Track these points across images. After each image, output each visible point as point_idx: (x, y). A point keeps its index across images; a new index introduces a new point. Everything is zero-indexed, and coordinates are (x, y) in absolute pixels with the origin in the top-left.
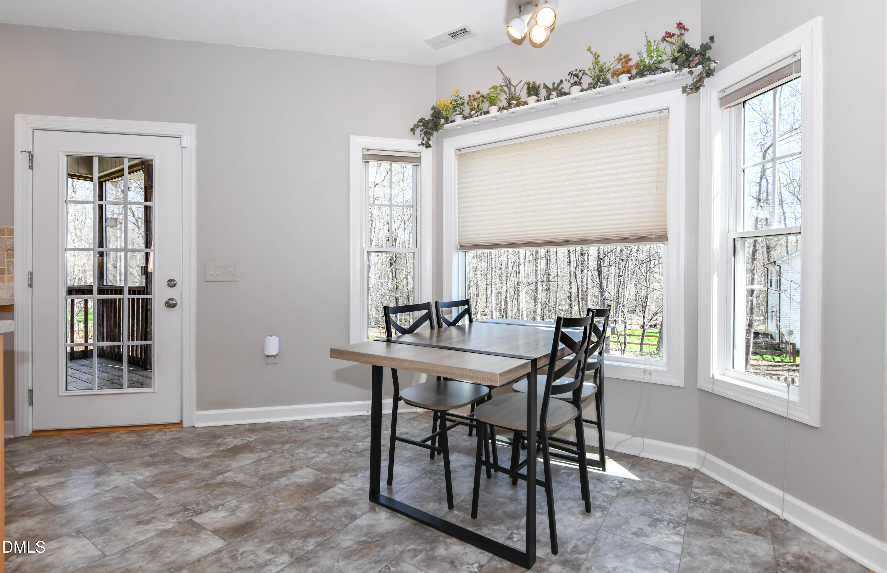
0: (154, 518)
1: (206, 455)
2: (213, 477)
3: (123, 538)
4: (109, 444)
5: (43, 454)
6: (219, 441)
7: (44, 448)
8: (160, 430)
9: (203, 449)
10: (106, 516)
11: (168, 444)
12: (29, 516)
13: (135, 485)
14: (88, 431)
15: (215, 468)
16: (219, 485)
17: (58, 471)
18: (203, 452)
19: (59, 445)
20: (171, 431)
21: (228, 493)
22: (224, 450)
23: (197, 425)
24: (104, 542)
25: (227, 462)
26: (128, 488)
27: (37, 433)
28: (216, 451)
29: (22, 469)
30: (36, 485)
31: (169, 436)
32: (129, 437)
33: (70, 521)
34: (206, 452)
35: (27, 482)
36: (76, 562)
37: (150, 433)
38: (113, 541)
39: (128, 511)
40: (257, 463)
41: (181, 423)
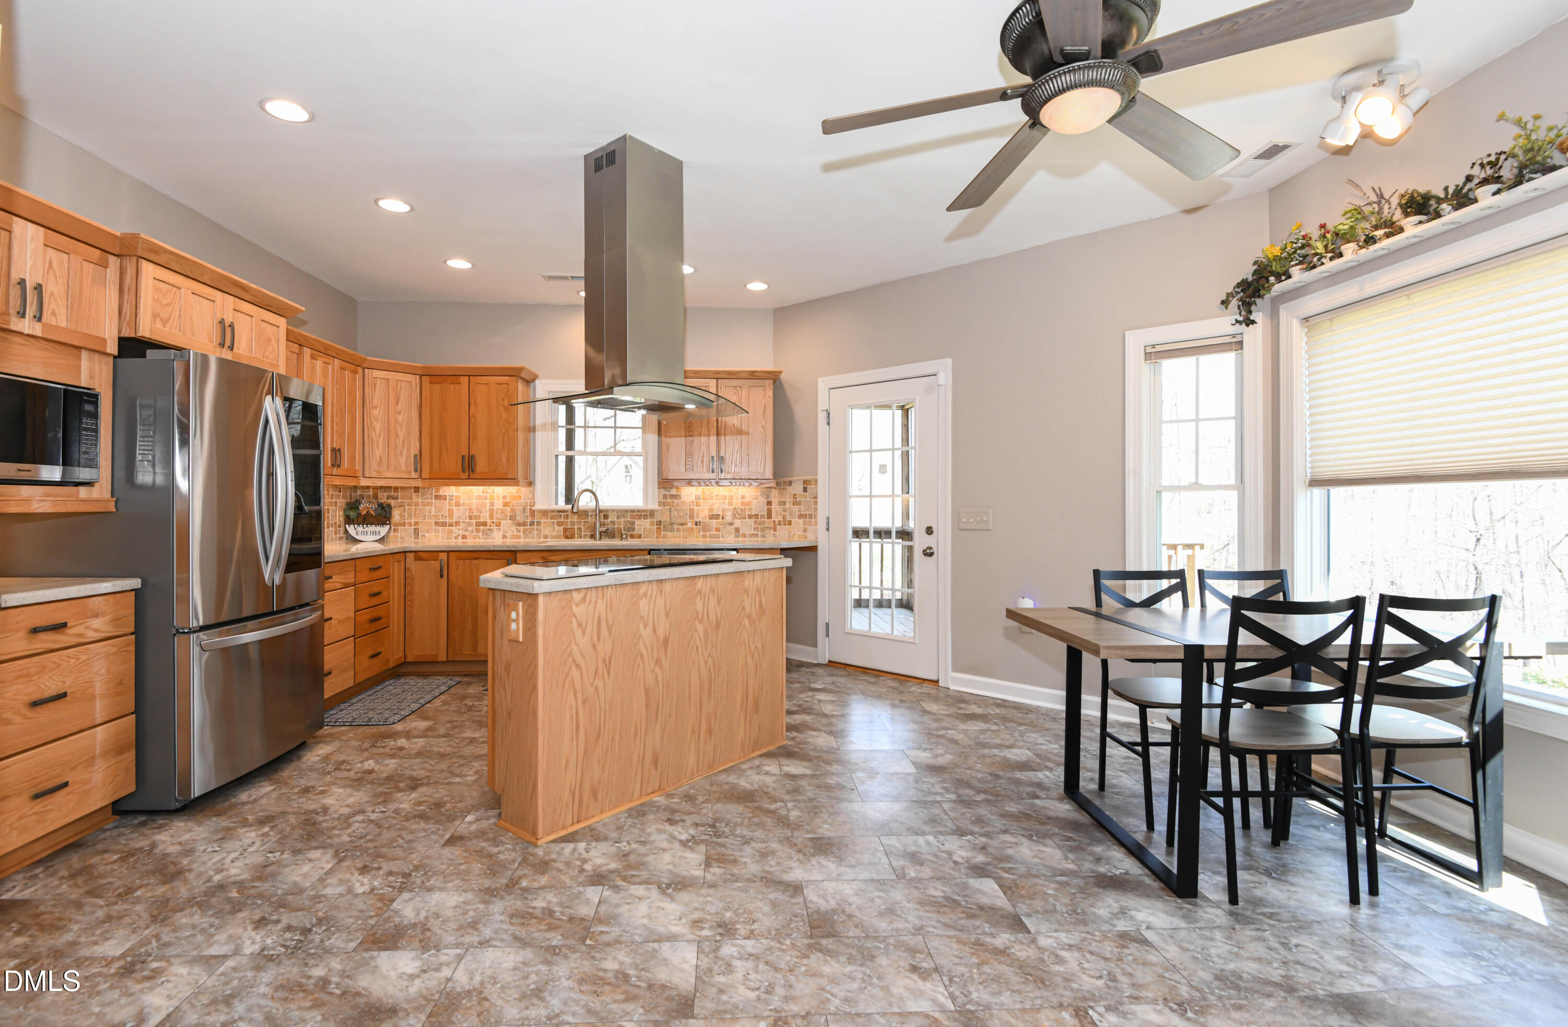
1: (943, 712)
2: (938, 729)
4: (875, 684)
5: (829, 679)
6: (962, 705)
7: (832, 675)
8: (919, 684)
9: (945, 707)
11: (919, 696)
12: (808, 714)
14: (865, 670)
15: (945, 724)
16: (938, 736)
17: (835, 692)
18: (943, 709)
19: (842, 676)
20: (925, 686)
21: (941, 744)
22: (961, 713)
23: (952, 687)
25: (957, 722)
27: (831, 663)
28: (955, 712)
29: (814, 686)
30: (818, 697)
31: (924, 690)
33: (830, 724)
34: (945, 711)
35: (814, 694)
40: (983, 731)
41: (937, 681)
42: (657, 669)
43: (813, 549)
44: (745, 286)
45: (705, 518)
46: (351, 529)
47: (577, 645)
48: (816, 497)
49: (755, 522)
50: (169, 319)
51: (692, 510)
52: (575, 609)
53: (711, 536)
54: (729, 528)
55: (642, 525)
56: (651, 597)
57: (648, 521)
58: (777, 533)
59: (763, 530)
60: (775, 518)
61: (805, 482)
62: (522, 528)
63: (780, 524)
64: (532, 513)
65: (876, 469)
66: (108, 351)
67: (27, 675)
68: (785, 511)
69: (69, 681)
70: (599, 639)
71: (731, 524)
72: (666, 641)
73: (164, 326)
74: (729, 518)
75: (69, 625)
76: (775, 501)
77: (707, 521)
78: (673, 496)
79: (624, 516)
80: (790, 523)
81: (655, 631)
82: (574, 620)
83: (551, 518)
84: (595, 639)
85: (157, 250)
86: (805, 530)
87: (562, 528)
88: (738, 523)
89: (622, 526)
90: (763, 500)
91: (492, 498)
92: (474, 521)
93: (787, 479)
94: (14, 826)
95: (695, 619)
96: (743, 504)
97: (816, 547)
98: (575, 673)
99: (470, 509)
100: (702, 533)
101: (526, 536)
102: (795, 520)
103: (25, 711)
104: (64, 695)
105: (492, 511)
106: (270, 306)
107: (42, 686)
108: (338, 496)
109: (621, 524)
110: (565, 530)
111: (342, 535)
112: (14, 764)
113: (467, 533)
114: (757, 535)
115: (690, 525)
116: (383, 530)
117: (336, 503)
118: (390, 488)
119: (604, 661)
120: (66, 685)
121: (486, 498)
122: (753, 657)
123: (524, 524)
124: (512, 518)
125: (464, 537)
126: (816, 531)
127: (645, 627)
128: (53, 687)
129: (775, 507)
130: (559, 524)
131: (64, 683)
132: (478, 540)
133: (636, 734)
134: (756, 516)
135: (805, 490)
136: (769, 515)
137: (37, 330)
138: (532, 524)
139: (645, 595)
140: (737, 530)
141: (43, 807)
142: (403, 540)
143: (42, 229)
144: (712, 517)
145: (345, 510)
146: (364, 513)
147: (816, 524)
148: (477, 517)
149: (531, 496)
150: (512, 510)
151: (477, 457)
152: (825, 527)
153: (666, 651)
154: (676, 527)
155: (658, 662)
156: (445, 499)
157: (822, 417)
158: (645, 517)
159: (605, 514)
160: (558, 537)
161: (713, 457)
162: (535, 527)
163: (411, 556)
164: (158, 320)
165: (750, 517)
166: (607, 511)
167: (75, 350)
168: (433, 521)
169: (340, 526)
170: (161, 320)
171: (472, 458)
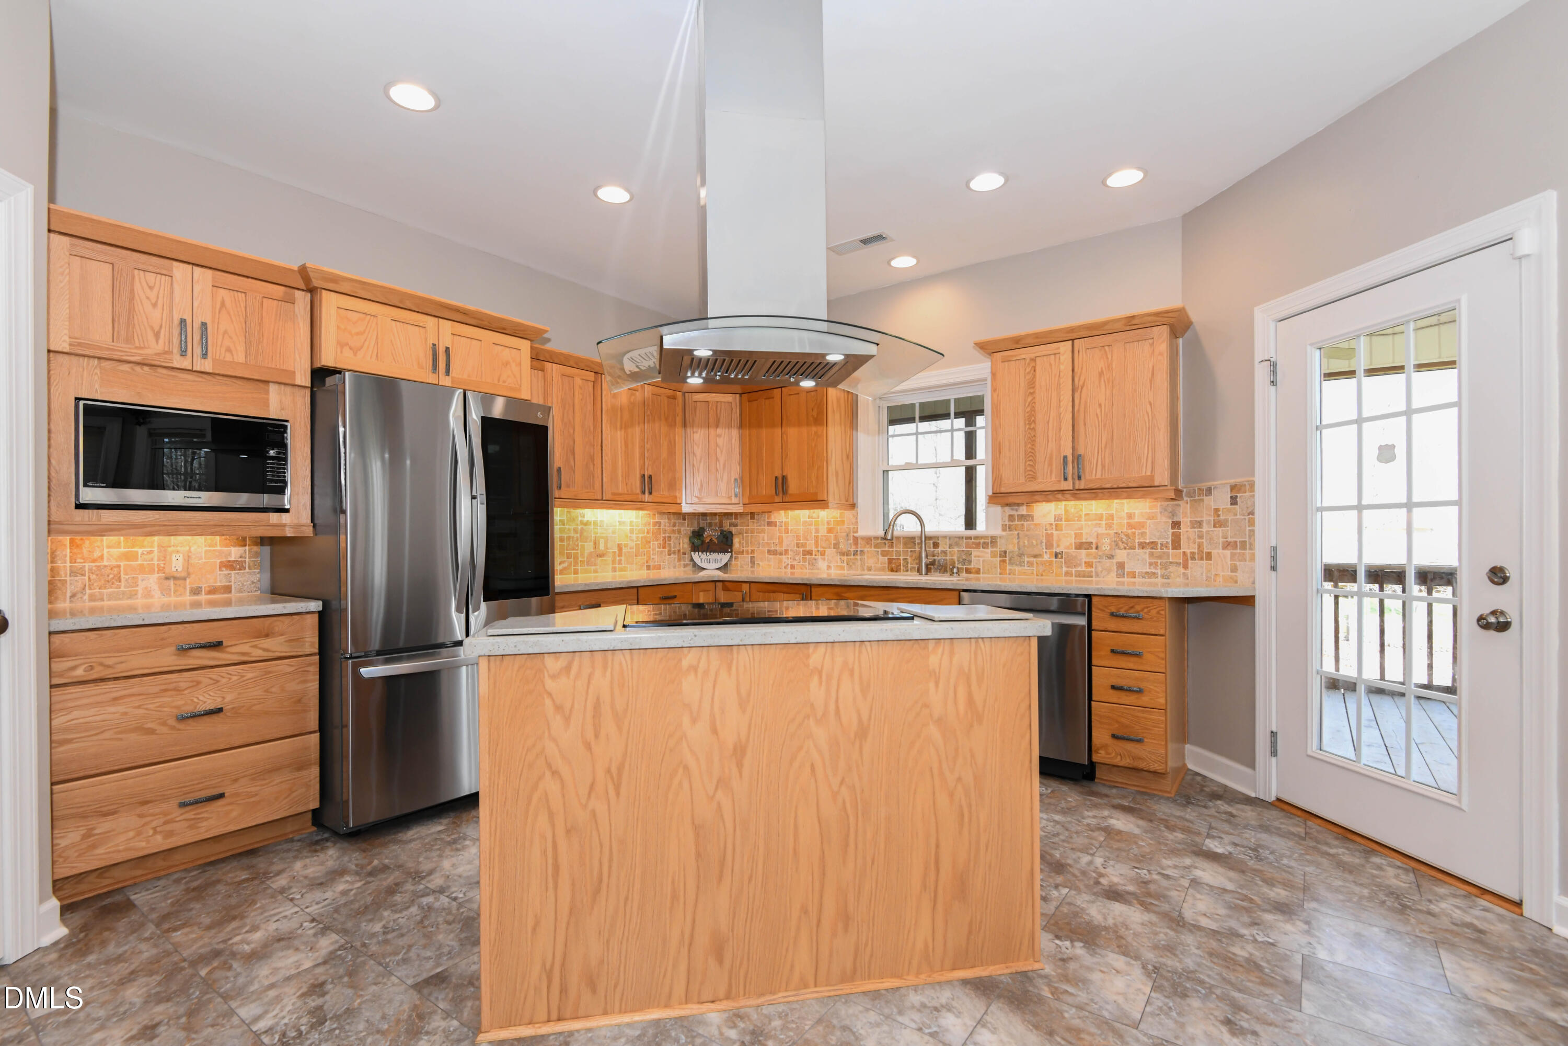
0: (1255, 1033)
3: (1182, 1026)
4: (1351, 872)
5: (1252, 837)
7: (1267, 829)
8: (1468, 896)
9: (1508, 986)
10: (1209, 976)
11: (1446, 930)
12: (1147, 908)
13: (1300, 963)
18: (1497, 993)
19: (1288, 836)
20: (1486, 910)
22: (1554, 1023)
23: (1557, 929)
24: (1160, 1009)
26: (1286, 958)
27: (1281, 804)
28: (1533, 1011)
29: (1210, 844)
30: (1198, 873)
32: (1397, 877)
33: (1170, 949)
34: (1504, 998)
35: (1197, 865)
36: (1108, 1004)
37: (1442, 890)
38: (1170, 1018)
39: (1240, 991)
41: (1519, 904)
42: (720, 794)
43: (1248, 601)
44: (1104, 182)
45: (1068, 548)
46: (696, 556)
47: (554, 740)
48: (1252, 513)
49: (1151, 555)
50: (362, 347)
51: (1049, 537)
52: (550, 684)
53: (1079, 574)
54: (1107, 563)
55: (981, 557)
56: (706, 672)
57: (989, 550)
58: (1189, 572)
59: (1165, 566)
60: (1188, 547)
61: (1233, 488)
62: (845, 558)
63: (1193, 558)
64: (856, 539)
65: (1371, 453)
66: (298, 382)
67: (175, 689)
68: (1201, 537)
69: (229, 698)
70: (597, 736)
71: (1111, 557)
72: (739, 751)
73: (355, 354)
74: (1106, 547)
75: (225, 644)
76: (1185, 521)
77: (1073, 551)
78: (1022, 517)
79: (957, 544)
80: (1209, 556)
81: (715, 731)
82: (548, 702)
83: (876, 546)
84: (590, 735)
85: (335, 279)
86: (1234, 569)
87: (886, 558)
88: (1121, 555)
89: (955, 558)
90: (1165, 521)
91: (817, 524)
92: (801, 549)
93: (1205, 485)
94: (158, 829)
95: (807, 717)
96: (1130, 526)
97: (1253, 597)
98: (550, 785)
99: (797, 536)
100: (1064, 569)
101: (850, 567)
102: (1217, 552)
103: (172, 722)
104: (220, 710)
105: (817, 537)
106: (504, 329)
107: (195, 700)
108: (683, 525)
109: (954, 554)
110: (890, 561)
111: (687, 562)
112: (159, 772)
113: (795, 563)
114: (1154, 575)
115: (1046, 557)
116: (725, 558)
117: (679, 532)
118: (731, 514)
119: (609, 771)
120: (227, 700)
121: (811, 525)
122: (951, 795)
123: (847, 554)
124: (836, 546)
125: (793, 567)
126: (1253, 571)
127: (694, 721)
128: (209, 701)
129: (1186, 531)
130: (884, 554)
131: (224, 698)
132: (805, 571)
133: (675, 897)
134: (1153, 545)
135: (1234, 501)
136: (1176, 544)
137: (207, 366)
138: (855, 553)
139: (694, 668)
140: (1121, 566)
141: (194, 814)
142: (741, 571)
143: (210, 272)
144: (1080, 546)
145: (690, 538)
146: (707, 540)
147: (1253, 558)
148: (804, 545)
149: (854, 520)
150: (836, 537)
151: (789, 477)
152: (1268, 563)
153: (740, 765)
154: (1026, 559)
155: (723, 783)
156: (776, 526)
157: (1261, 374)
158: (985, 545)
159: (935, 541)
160: (883, 569)
161: (1065, 457)
162: (859, 557)
163: (719, 585)
164: (346, 349)
165: (1143, 546)
166: (937, 538)
167: (261, 385)
168: (766, 549)
169: (685, 554)
170: (351, 348)
171: (784, 478)
